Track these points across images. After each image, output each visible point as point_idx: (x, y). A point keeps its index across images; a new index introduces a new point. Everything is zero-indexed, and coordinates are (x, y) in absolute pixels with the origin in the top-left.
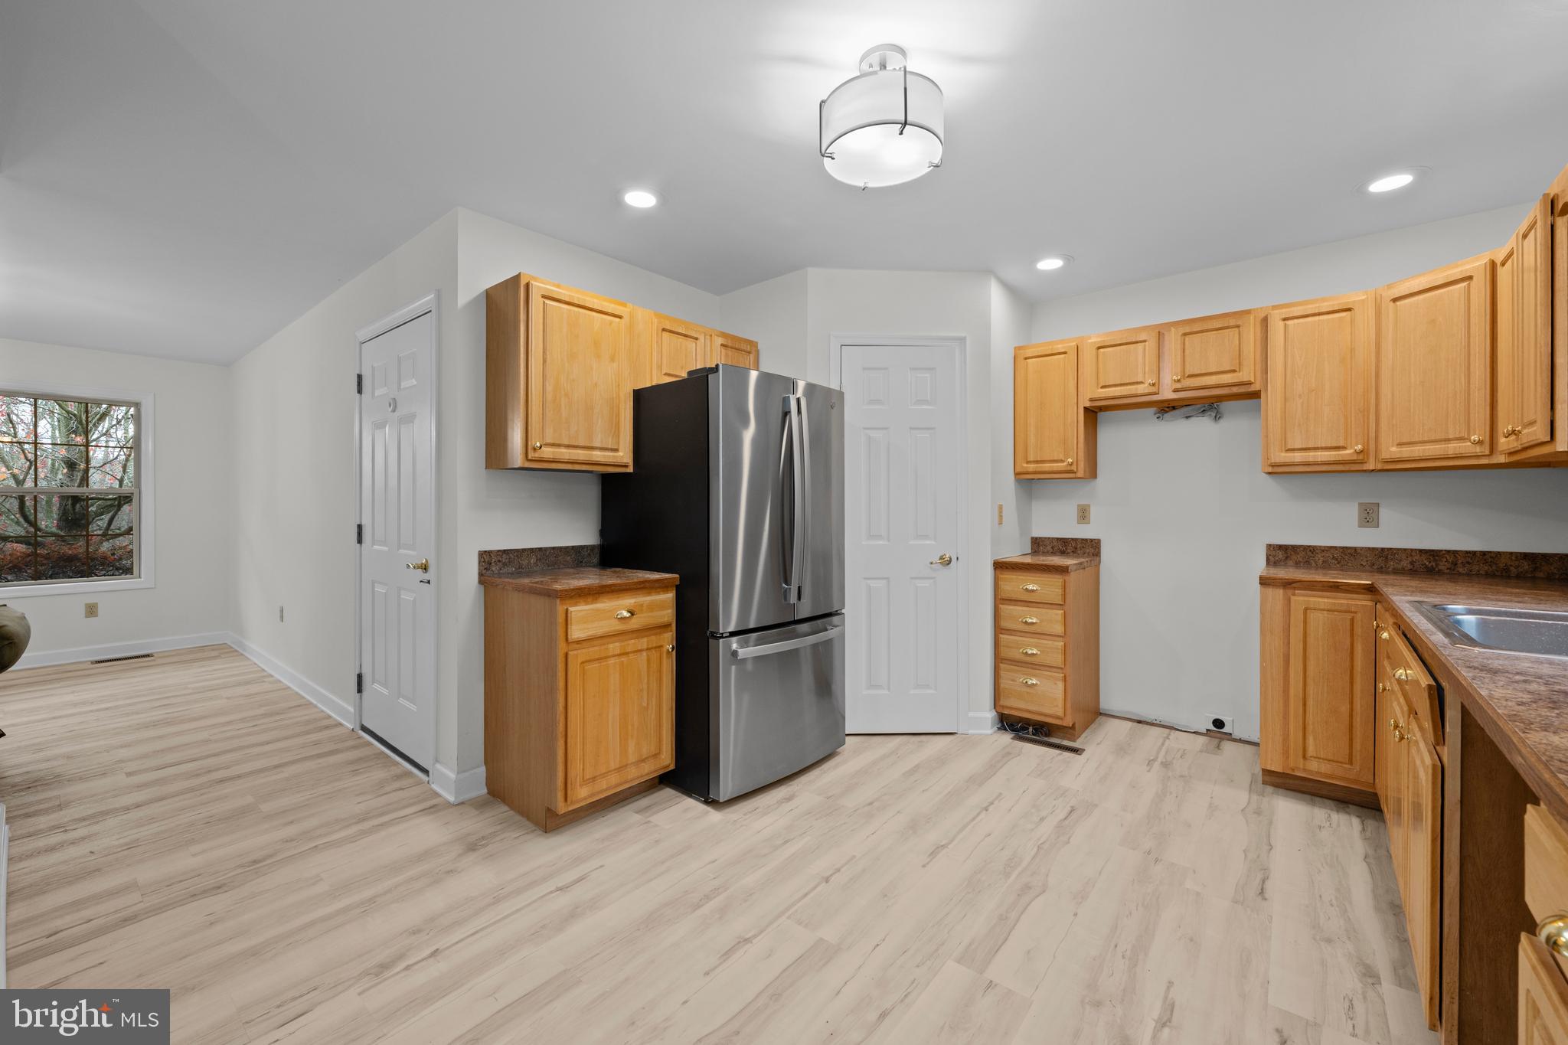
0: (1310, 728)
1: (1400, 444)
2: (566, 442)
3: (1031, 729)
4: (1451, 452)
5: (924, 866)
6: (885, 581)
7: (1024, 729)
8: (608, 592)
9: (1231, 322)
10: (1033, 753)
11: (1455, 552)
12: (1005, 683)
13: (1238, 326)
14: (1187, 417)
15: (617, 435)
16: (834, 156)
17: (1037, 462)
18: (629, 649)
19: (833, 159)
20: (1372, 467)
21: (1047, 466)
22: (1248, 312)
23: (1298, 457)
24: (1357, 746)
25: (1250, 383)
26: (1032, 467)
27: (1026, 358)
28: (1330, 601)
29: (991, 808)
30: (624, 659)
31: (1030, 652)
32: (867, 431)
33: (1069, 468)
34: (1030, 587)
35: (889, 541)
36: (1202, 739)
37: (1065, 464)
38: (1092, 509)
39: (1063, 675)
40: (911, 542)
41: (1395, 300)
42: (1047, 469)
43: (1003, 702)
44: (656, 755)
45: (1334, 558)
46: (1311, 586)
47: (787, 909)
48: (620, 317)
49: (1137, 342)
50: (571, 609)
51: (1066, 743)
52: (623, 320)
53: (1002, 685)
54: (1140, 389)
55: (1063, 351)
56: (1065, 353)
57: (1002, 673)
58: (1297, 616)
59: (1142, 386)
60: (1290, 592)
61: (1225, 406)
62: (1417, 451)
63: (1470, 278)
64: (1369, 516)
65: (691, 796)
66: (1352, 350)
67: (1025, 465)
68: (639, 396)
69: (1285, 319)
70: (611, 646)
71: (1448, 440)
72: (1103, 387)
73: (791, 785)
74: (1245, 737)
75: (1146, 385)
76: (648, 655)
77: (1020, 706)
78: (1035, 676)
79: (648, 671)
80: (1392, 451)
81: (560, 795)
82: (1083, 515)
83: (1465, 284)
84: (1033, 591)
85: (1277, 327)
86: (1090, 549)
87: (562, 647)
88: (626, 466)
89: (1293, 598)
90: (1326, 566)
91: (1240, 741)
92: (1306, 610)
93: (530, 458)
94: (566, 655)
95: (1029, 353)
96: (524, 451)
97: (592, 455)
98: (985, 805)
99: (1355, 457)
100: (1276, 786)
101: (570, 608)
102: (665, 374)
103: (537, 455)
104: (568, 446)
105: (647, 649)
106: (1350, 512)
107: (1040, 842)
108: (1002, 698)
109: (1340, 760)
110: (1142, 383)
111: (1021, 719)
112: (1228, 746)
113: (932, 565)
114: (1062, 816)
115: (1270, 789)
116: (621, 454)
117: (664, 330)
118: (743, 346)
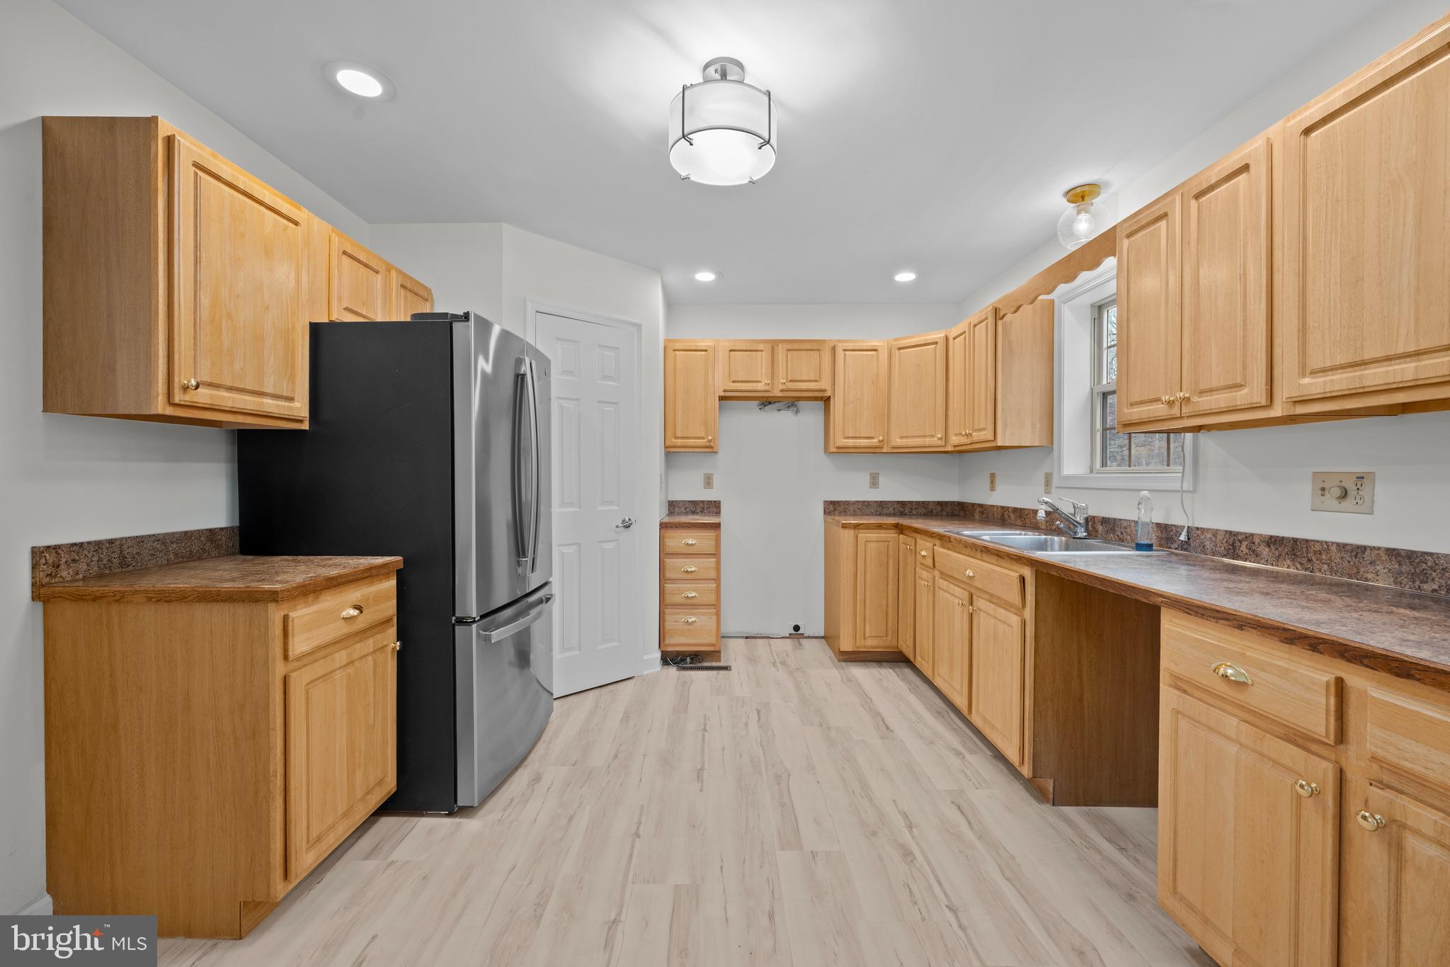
0: (867, 618)
1: (901, 437)
2: (229, 383)
3: (688, 659)
4: (927, 444)
5: (701, 791)
6: (575, 547)
7: (683, 660)
8: (335, 586)
9: (814, 347)
10: (699, 678)
11: (912, 502)
12: (669, 624)
13: (819, 350)
14: (779, 410)
15: (292, 379)
16: (693, 142)
17: (684, 438)
18: (356, 656)
19: (691, 144)
20: (885, 451)
21: (691, 442)
22: (824, 341)
23: (851, 442)
24: (890, 625)
25: (825, 391)
26: (679, 442)
27: (675, 350)
28: (877, 535)
29: (708, 728)
30: (351, 670)
31: (690, 595)
32: (560, 401)
33: (708, 444)
34: (690, 542)
35: (580, 507)
36: (788, 641)
37: (705, 440)
38: (715, 477)
39: (715, 610)
40: (599, 508)
41: (899, 349)
42: (692, 445)
43: (668, 641)
44: (380, 783)
45: (858, 508)
46: (868, 527)
47: (626, 876)
48: (296, 223)
49: (757, 351)
50: (292, 615)
51: (714, 664)
52: (299, 227)
53: (667, 628)
54: (760, 386)
55: (704, 349)
56: (706, 351)
57: (667, 617)
58: (861, 547)
59: (759, 384)
60: (857, 531)
61: (801, 404)
62: (910, 442)
63: (936, 343)
64: (874, 483)
65: (422, 815)
66: (877, 376)
67: (674, 440)
68: (317, 332)
69: (845, 350)
70: (337, 655)
71: (925, 436)
72: (733, 382)
73: (526, 766)
74: (811, 634)
75: (763, 384)
76: (374, 660)
77: (679, 642)
78: (694, 614)
79: (375, 679)
80: (898, 441)
81: (278, 873)
82: (708, 482)
83: (934, 346)
84: (692, 545)
85: (840, 354)
86: (714, 507)
87: (280, 668)
88: (301, 421)
89: (859, 535)
90: (855, 514)
91: (809, 637)
92: (866, 541)
93: (177, 400)
94: (285, 680)
95: (678, 346)
96: (166, 392)
97: (262, 403)
98: (702, 727)
99: (878, 444)
100: (845, 661)
101: (290, 614)
102: (347, 309)
103: (189, 398)
104: (231, 389)
105: (374, 652)
106: (865, 478)
107: (759, 742)
108: (667, 638)
109: (880, 635)
110: (760, 382)
111: (679, 653)
112: (804, 641)
113: (617, 529)
114: (756, 718)
115: (843, 664)
116: (297, 404)
117: (345, 253)
118: (421, 292)
